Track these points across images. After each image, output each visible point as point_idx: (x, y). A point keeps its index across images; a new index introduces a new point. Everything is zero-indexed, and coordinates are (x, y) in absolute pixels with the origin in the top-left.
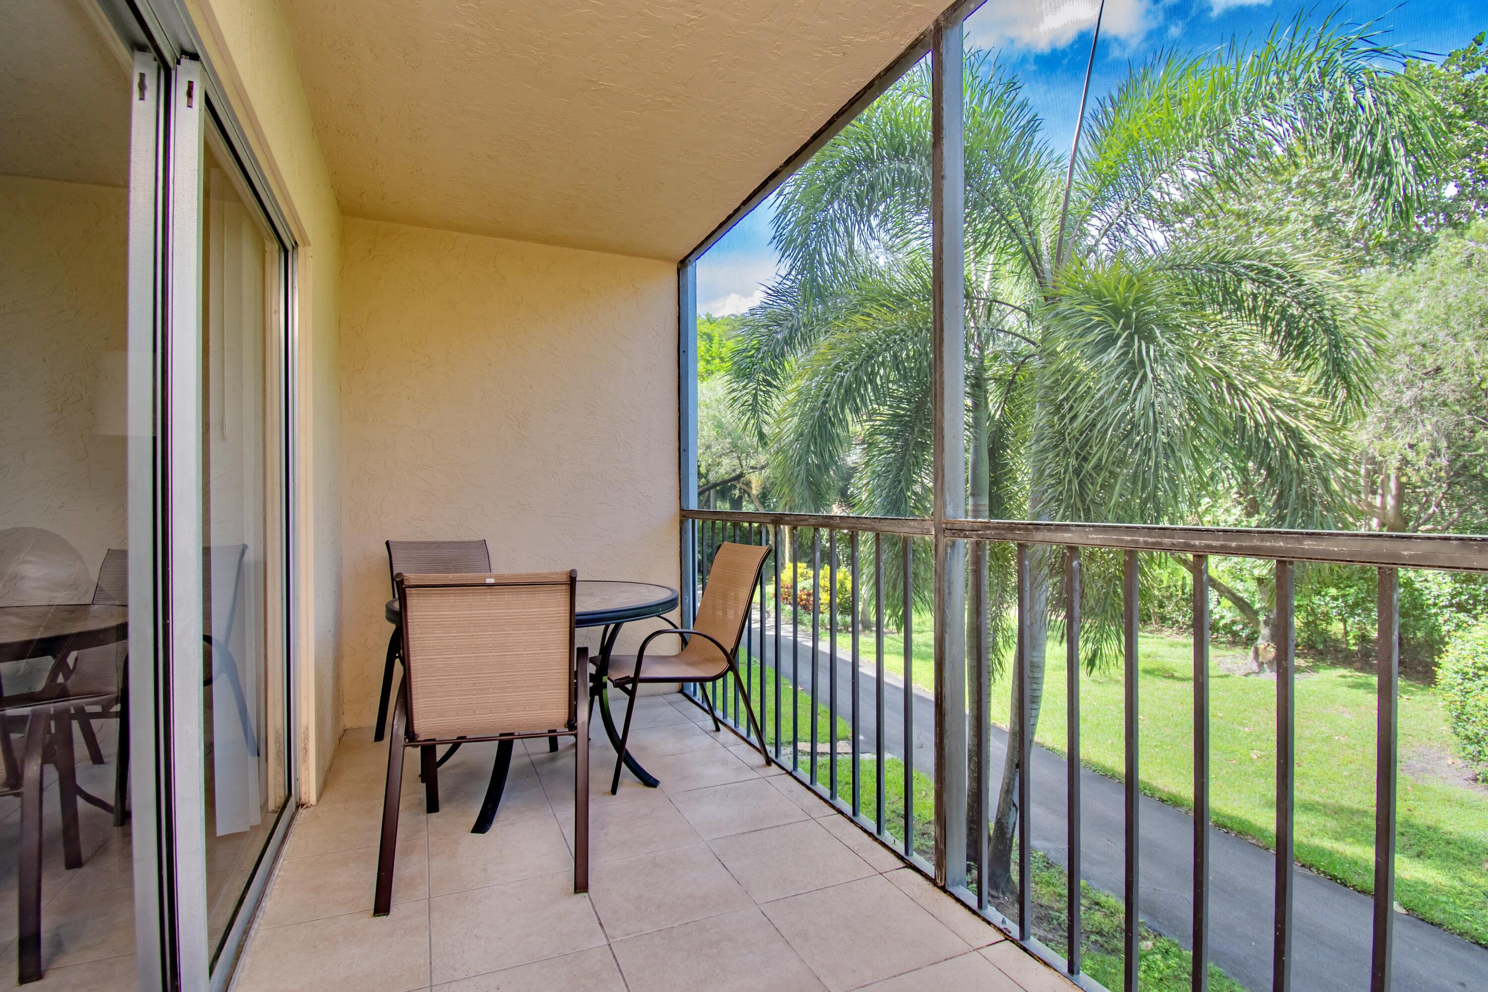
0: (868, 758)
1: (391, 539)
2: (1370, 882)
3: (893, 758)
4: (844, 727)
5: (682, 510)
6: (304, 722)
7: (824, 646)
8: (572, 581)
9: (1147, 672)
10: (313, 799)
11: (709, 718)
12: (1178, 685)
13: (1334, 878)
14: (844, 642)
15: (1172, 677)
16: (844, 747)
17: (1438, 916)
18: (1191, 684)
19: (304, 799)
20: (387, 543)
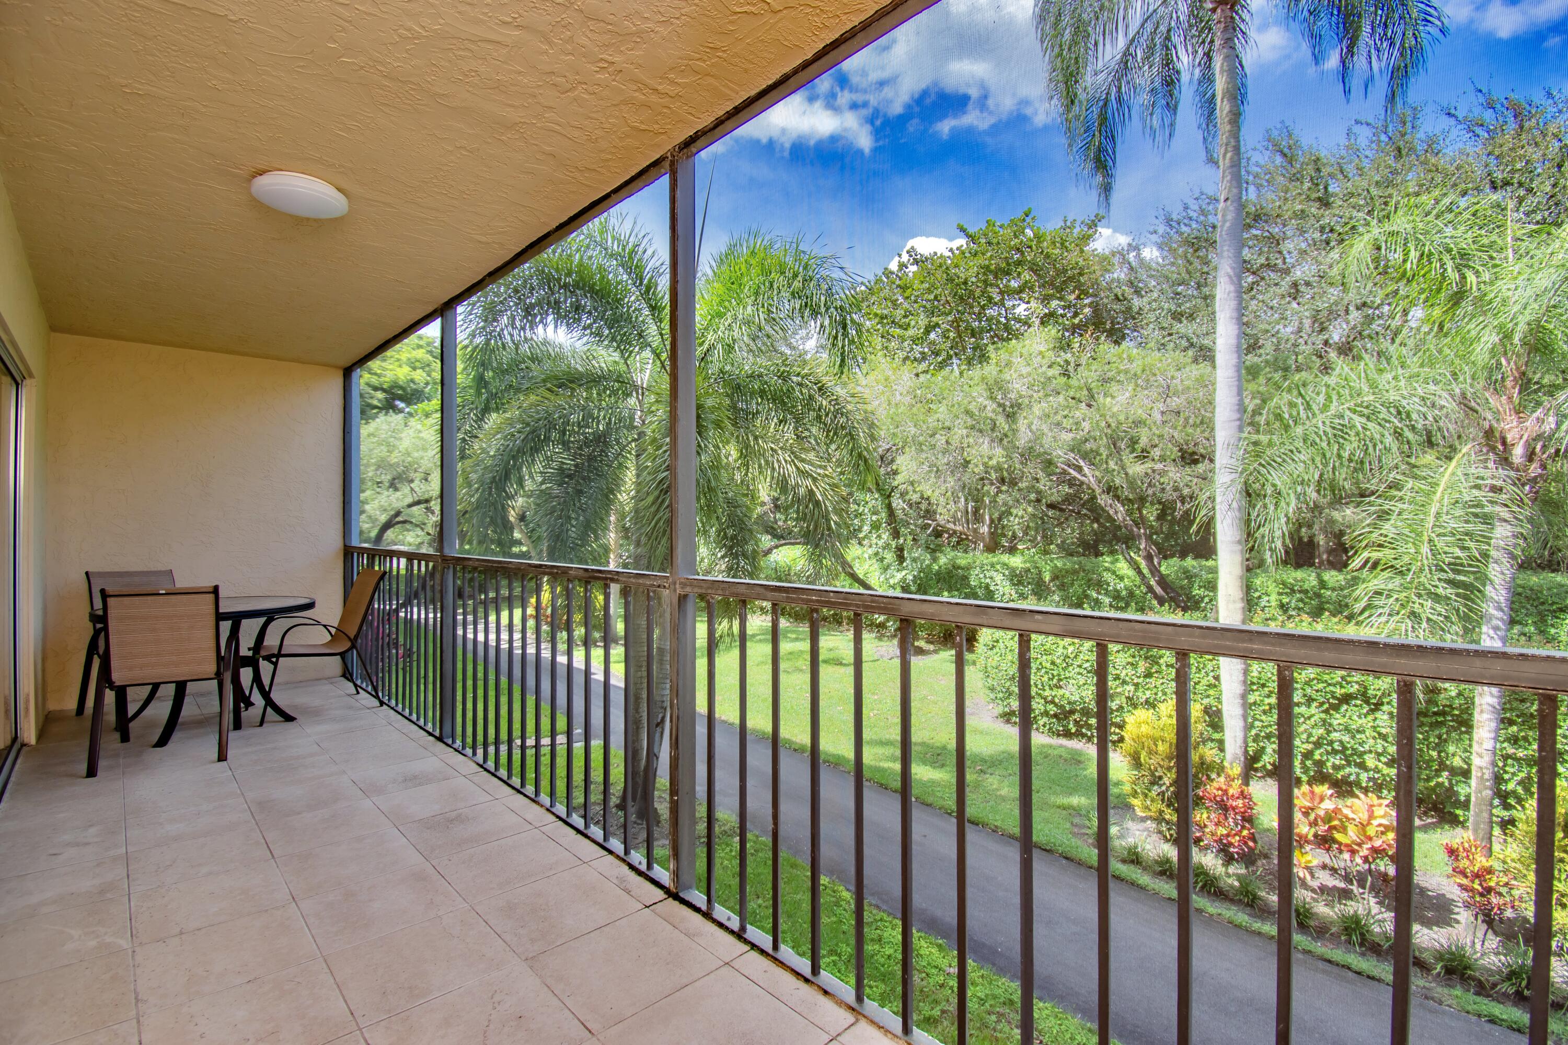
0: (578, 746)
1: (90, 570)
2: (898, 784)
3: (597, 744)
4: (561, 723)
5: (345, 546)
6: (26, 690)
7: (562, 659)
8: (215, 590)
9: (825, 662)
10: (33, 740)
11: (351, 685)
12: (842, 670)
13: (881, 785)
14: (579, 655)
15: (841, 664)
16: (561, 739)
17: (930, 800)
18: (852, 668)
19: (26, 741)
20: (87, 573)
